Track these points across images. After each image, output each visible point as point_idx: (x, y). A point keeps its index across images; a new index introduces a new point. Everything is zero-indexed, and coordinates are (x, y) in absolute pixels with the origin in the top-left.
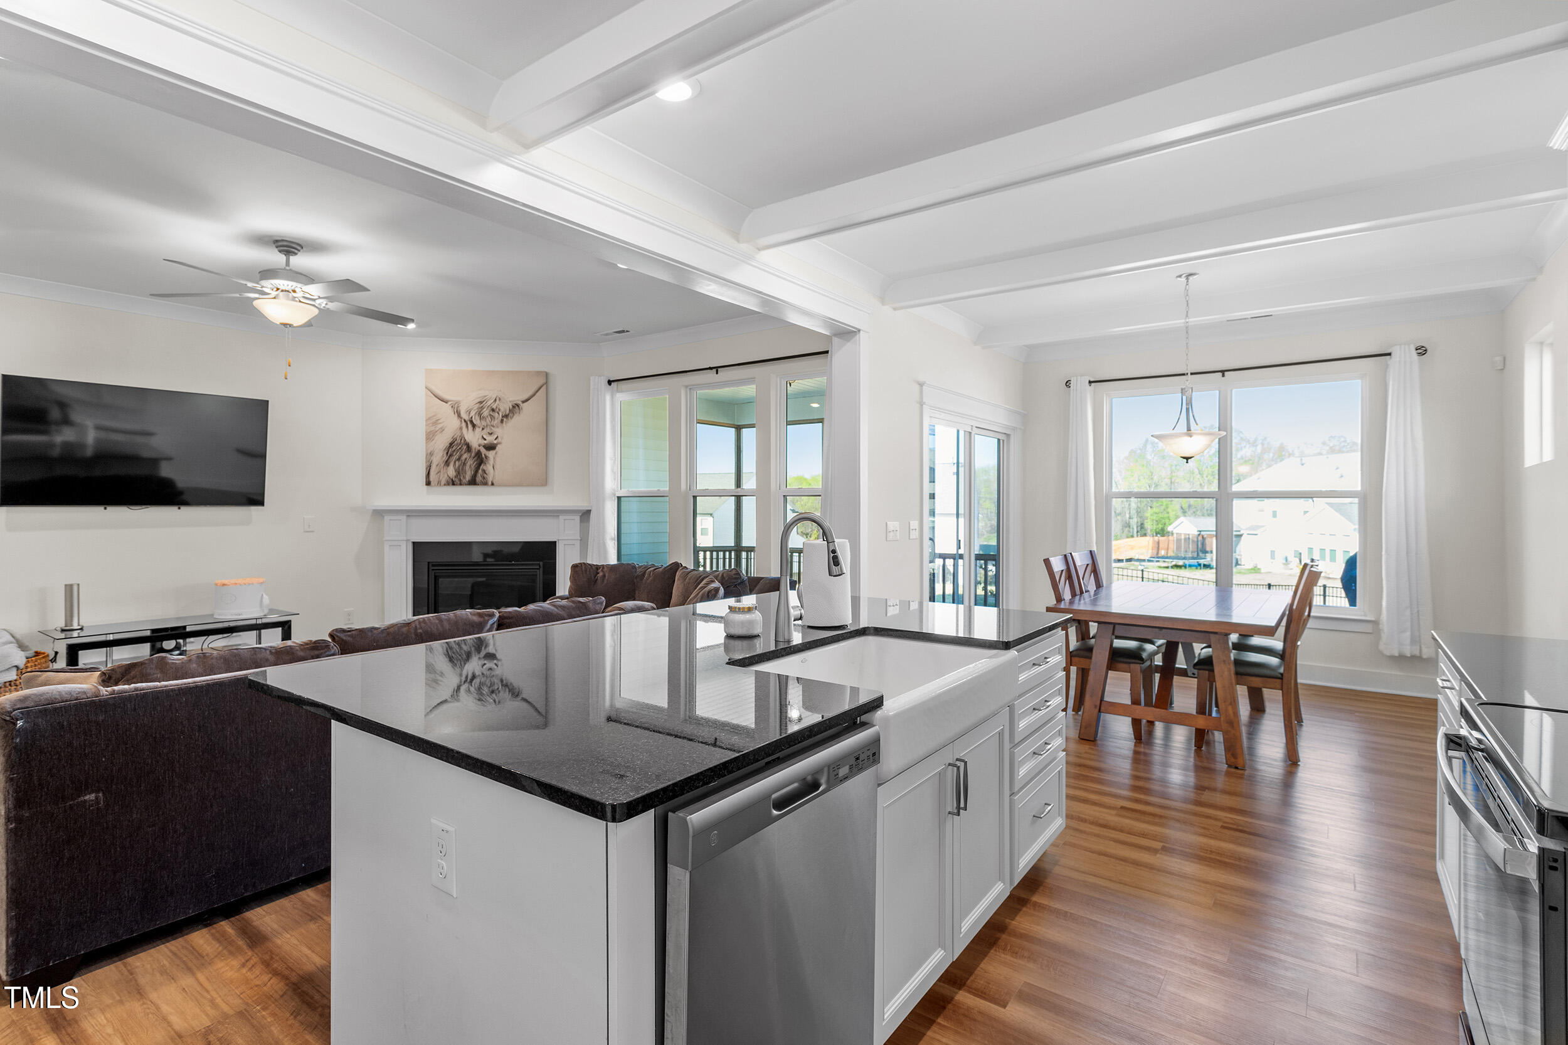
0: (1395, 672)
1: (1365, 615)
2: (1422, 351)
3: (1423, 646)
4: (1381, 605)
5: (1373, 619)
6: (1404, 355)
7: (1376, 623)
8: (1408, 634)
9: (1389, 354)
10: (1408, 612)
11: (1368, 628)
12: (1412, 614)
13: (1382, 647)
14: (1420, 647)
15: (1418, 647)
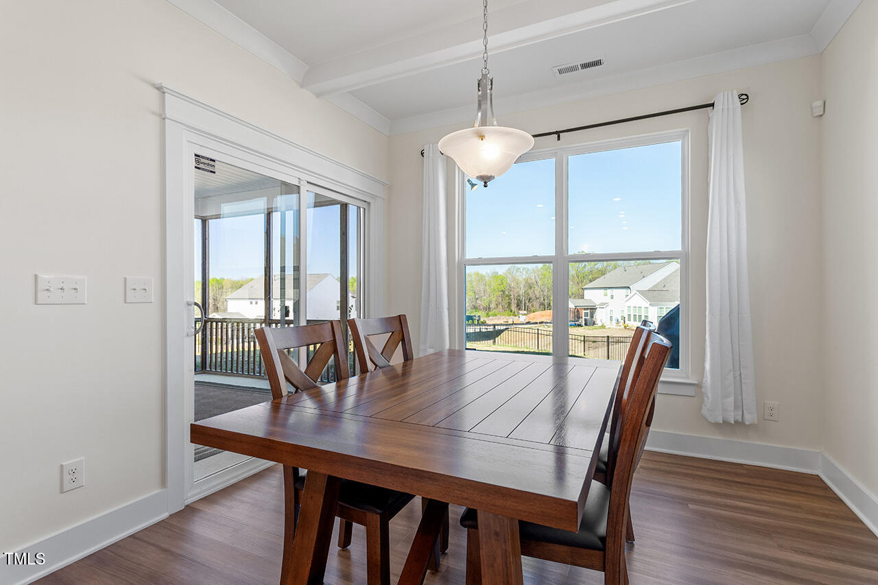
0: (717, 437)
1: (687, 378)
2: (744, 98)
3: (745, 411)
4: (703, 368)
5: (696, 382)
6: (727, 103)
7: (698, 386)
8: (732, 399)
9: (712, 105)
10: (731, 376)
11: (690, 391)
12: (735, 378)
13: (705, 412)
14: (743, 411)
15: (741, 412)
